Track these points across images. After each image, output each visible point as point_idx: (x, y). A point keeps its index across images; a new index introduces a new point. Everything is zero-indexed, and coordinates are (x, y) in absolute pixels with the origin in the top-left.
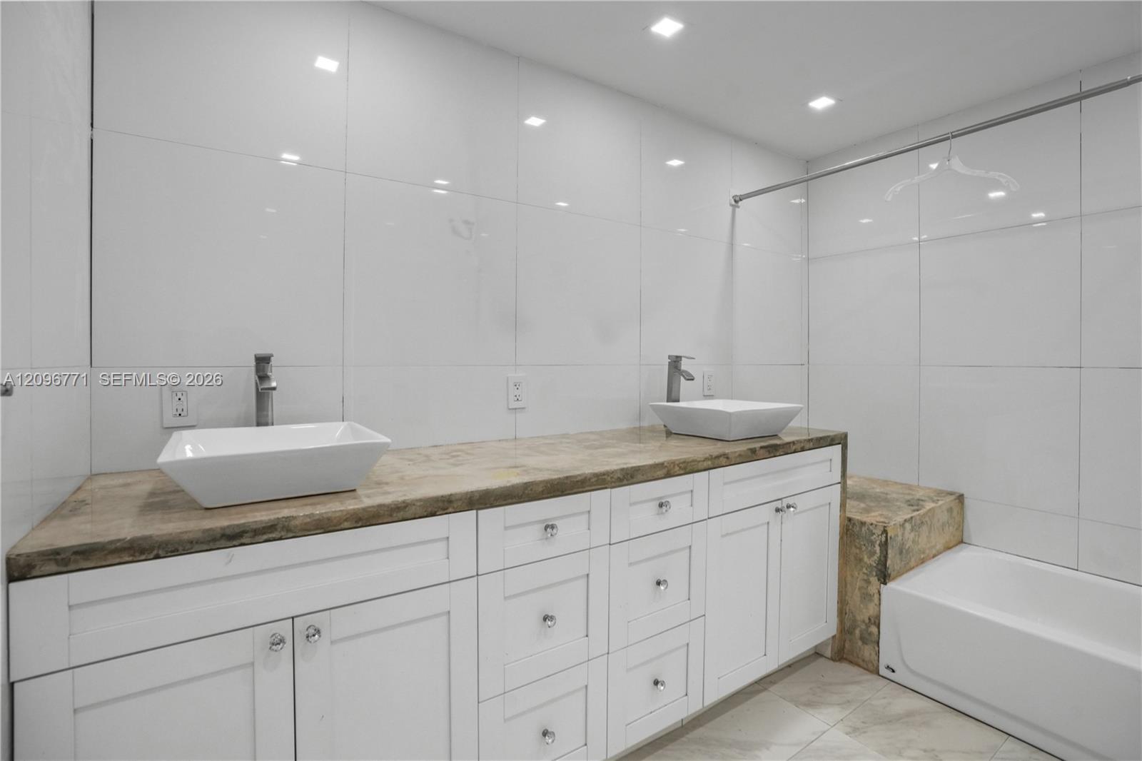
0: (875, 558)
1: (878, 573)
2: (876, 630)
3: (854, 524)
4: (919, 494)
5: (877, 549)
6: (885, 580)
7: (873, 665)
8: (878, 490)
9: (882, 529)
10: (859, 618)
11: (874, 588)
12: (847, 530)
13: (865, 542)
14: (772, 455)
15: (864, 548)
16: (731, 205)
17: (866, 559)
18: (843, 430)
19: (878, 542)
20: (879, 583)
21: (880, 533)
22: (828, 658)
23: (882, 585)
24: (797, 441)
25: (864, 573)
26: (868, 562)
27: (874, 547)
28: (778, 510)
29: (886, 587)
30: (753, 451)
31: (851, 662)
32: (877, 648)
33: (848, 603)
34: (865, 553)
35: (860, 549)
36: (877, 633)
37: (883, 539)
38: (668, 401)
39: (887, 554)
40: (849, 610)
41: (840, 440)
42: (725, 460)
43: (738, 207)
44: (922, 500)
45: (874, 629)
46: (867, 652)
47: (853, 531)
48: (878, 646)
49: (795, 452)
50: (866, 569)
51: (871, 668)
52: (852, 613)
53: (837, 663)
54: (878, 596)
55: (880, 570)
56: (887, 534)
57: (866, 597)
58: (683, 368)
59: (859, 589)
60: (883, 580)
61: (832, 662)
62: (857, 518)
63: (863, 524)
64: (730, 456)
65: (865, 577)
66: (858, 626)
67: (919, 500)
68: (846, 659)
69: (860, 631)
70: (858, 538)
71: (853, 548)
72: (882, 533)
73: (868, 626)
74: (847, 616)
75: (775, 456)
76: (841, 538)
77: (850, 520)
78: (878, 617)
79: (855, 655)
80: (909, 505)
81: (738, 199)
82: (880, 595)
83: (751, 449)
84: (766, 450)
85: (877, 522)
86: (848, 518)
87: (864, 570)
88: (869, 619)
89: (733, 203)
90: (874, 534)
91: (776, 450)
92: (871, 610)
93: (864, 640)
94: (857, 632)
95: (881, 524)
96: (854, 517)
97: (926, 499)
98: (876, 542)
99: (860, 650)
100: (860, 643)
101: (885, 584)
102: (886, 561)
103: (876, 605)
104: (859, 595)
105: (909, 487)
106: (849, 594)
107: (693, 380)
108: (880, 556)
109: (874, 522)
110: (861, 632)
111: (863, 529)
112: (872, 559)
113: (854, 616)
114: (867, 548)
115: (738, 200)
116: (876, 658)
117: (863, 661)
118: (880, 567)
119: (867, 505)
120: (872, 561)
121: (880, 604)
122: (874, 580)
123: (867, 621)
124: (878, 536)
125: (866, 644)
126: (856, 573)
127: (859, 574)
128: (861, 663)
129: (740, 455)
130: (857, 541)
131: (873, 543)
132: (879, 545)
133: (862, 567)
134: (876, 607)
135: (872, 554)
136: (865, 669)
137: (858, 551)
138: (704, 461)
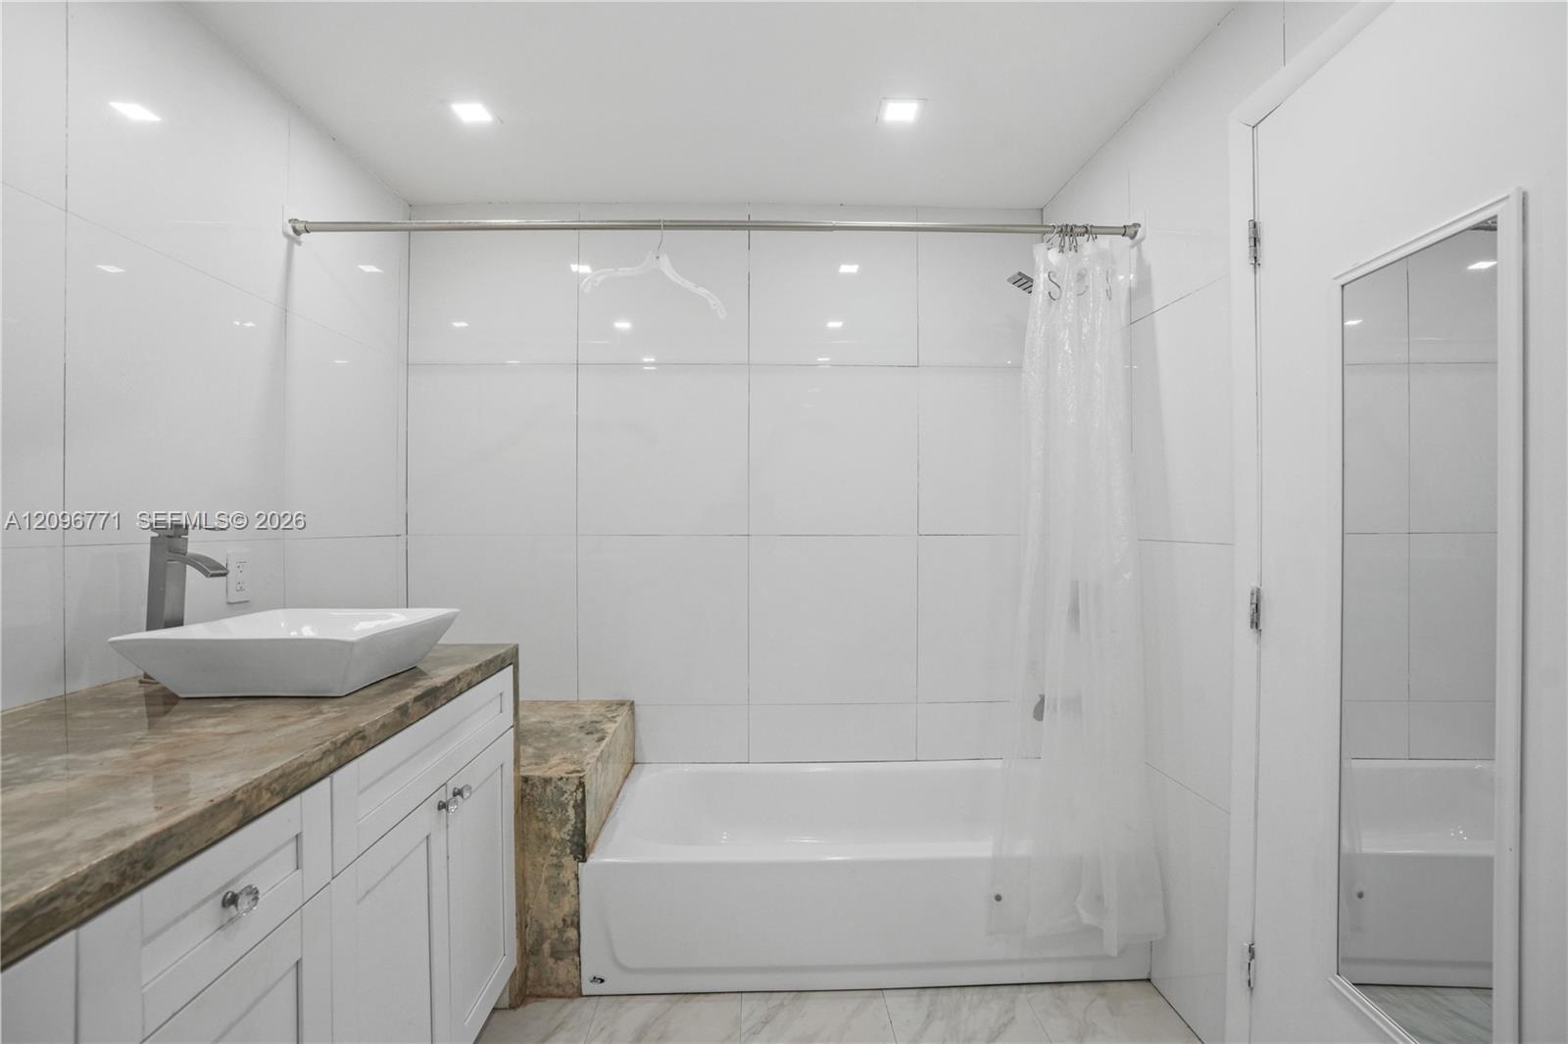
0: (569, 827)
1: (574, 848)
2: (575, 932)
3: (533, 785)
4: (588, 714)
5: (571, 812)
6: (584, 856)
7: (574, 986)
8: (533, 720)
9: (576, 782)
10: (546, 925)
11: (569, 872)
12: (523, 797)
13: (552, 808)
14: (431, 708)
15: (550, 817)
16: (287, 235)
17: (555, 834)
18: (512, 641)
19: (572, 803)
20: (576, 862)
21: (575, 787)
22: (506, 1009)
23: (580, 864)
24: (463, 673)
25: (552, 855)
26: (558, 837)
27: (567, 811)
28: (443, 806)
29: (586, 864)
30: (403, 710)
31: (539, 996)
32: (577, 959)
33: (529, 908)
34: (552, 824)
35: (545, 820)
36: (577, 937)
37: (579, 796)
38: (149, 628)
39: (585, 816)
40: (531, 918)
41: (508, 659)
42: (359, 742)
43: (299, 243)
44: (597, 722)
45: (571, 933)
46: (562, 971)
47: (532, 796)
48: (579, 956)
49: (461, 693)
50: (556, 848)
51: (570, 991)
52: (536, 921)
53: (520, 1010)
54: (575, 881)
55: (577, 844)
56: (584, 787)
57: (557, 889)
58: (192, 549)
59: (546, 881)
60: (581, 857)
61: (512, 1012)
62: (537, 773)
63: (547, 781)
64: (366, 733)
65: (555, 860)
66: (549, 938)
67: (592, 722)
68: (531, 995)
69: (551, 944)
70: (540, 805)
71: (534, 821)
72: (577, 789)
73: (561, 932)
74: (528, 929)
75: (435, 710)
76: (517, 812)
77: (526, 780)
78: (577, 913)
79: (545, 983)
80: (588, 734)
81: (301, 227)
82: (578, 879)
83: (399, 708)
84: (422, 702)
85: (568, 773)
86: (523, 777)
87: (553, 851)
88: (564, 920)
89: (291, 233)
90: (565, 792)
91: (436, 698)
92: (567, 907)
93: (556, 955)
94: (546, 947)
95: (575, 775)
96: (531, 774)
97: (601, 718)
98: (568, 804)
99: (552, 973)
100: (551, 961)
101: (584, 860)
102: (584, 827)
103: (573, 896)
104: (546, 890)
105: (568, 705)
106: (531, 895)
107: (225, 575)
108: (576, 823)
109: (563, 775)
110: (553, 946)
111: (548, 790)
112: (565, 830)
113: (541, 925)
114: (555, 816)
115: (299, 229)
116: (577, 973)
117: (558, 986)
118: (576, 839)
119: (535, 748)
120: (563, 834)
121: (578, 893)
122: (568, 861)
123: (560, 924)
124: (571, 794)
125: (561, 959)
126: (540, 859)
127: (544, 859)
128: (556, 991)
129: (384, 726)
130: (540, 809)
131: (563, 807)
132: (574, 807)
133: (549, 847)
134: (573, 899)
135: (563, 823)
136: (560, 997)
137: (541, 824)
138: (321, 759)
